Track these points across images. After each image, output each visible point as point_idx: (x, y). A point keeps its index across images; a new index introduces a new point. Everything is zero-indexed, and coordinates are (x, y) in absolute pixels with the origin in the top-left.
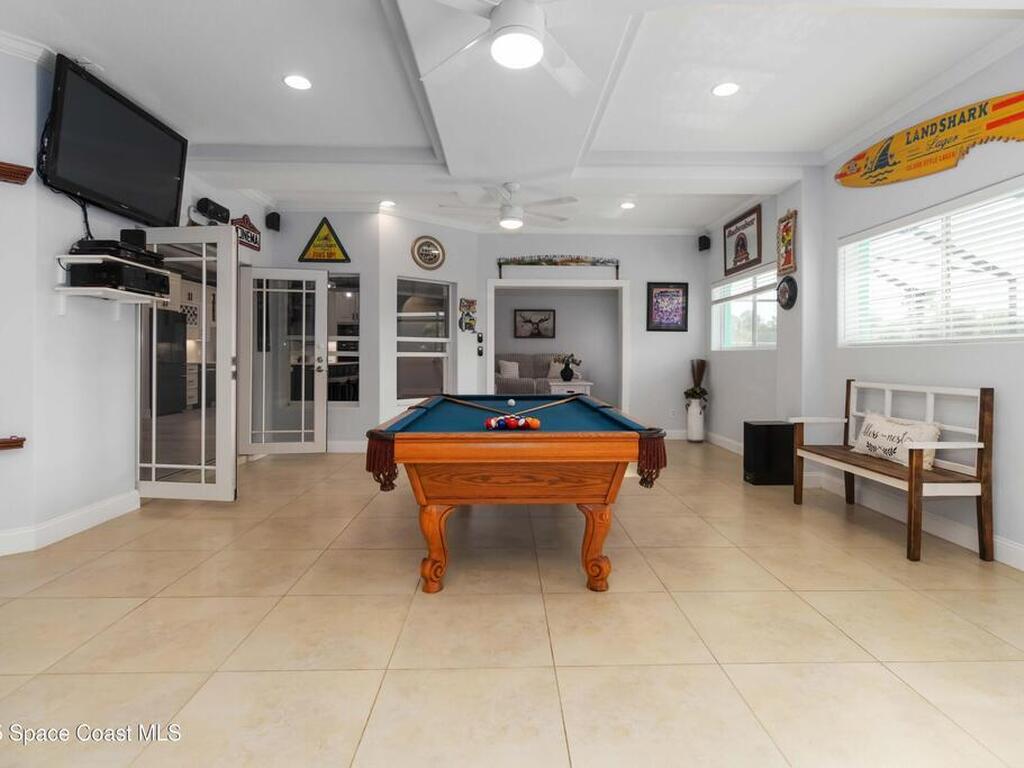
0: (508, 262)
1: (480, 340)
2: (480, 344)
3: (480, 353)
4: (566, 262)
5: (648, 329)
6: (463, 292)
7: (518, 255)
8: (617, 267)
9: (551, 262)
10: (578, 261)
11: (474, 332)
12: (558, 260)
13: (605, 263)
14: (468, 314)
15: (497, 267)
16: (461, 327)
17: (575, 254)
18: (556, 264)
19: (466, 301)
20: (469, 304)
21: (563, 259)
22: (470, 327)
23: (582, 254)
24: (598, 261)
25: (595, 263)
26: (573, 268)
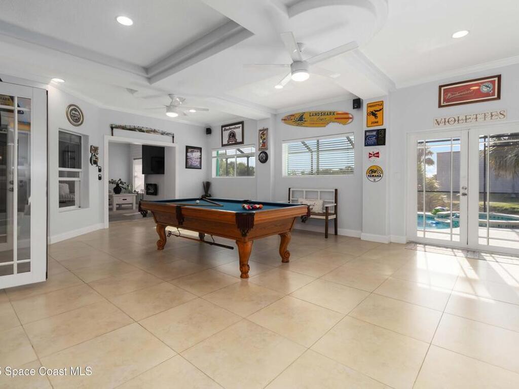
0: (117, 127)
1: (100, 170)
2: (100, 173)
3: (100, 178)
4: (149, 131)
5: (186, 168)
6: (93, 142)
7: (123, 124)
8: (173, 137)
9: (141, 130)
10: (155, 131)
11: (97, 166)
12: (145, 129)
13: (168, 134)
14: (95, 155)
15: (110, 129)
16: (91, 163)
17: (153, 128)
18: (143, 131)
19: (94, 147)
20: (95, 150)
21: (147, 129)
22: (95, 163)
23: (157, 128)
24: (164, 133)
25: (163, 134)
26: (152, 135)
